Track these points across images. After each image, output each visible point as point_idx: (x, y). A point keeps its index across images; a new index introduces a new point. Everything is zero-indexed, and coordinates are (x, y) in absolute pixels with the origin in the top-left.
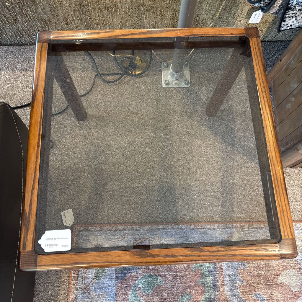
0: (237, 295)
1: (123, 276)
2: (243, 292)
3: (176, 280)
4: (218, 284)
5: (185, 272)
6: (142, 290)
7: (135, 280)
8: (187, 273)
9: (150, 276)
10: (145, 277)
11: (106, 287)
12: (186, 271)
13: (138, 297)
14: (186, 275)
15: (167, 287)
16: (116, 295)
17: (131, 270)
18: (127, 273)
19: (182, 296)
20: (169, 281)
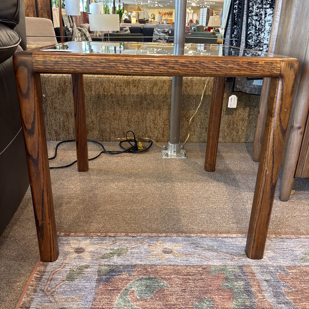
0: (287, 303)
1: (109, 278)
2: (294, 300)
3: (188, 284)
4: (253, 289)
5: (201, 276)
6: (136, 294)
7: (127, 283)
8: (203, 277)
9: (149, 279)
10: (141, 279)
11: (80, 290)
12: (201, 274)
13: (129, 302)
14: (202, 279)
15: (176, 291)
16: (95, 299)
17: (122, 272)
18: (114, 275)
19: (199, 302)
20: (177, 284)
